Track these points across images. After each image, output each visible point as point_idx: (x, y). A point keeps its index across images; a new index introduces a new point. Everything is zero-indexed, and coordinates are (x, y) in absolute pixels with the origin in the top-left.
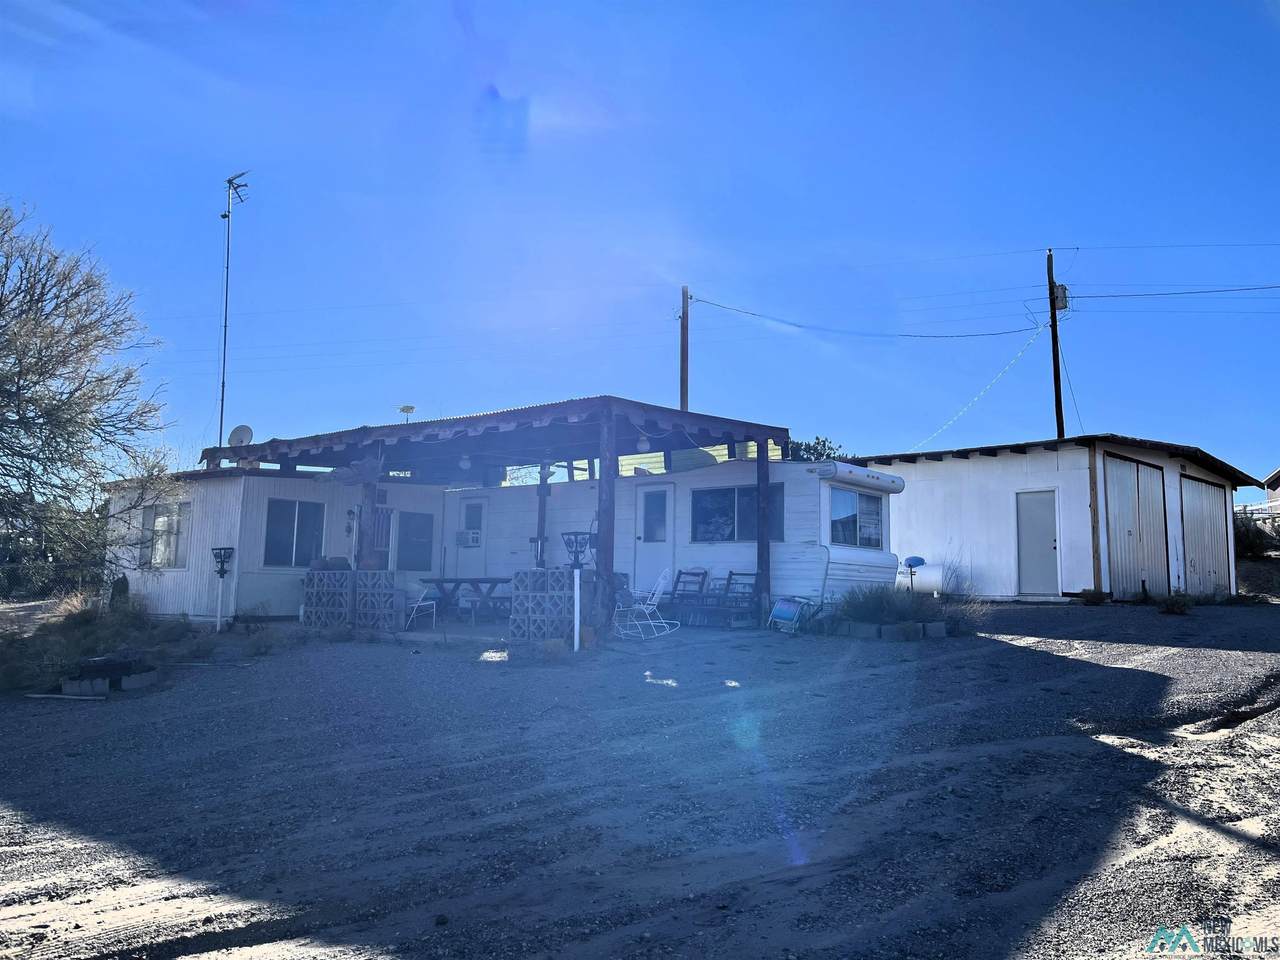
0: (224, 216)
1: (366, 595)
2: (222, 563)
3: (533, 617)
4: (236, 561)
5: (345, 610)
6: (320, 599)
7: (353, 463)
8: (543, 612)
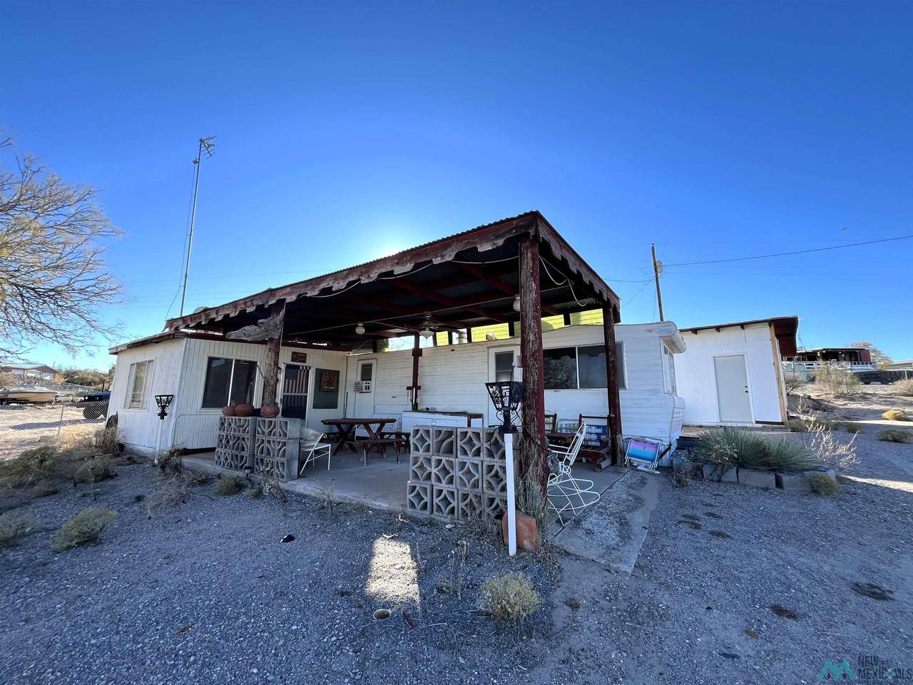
0: (195, 162)
1: (263, 441)
2: (163, 407)
3: (437, 486)
4: (175, 407)
5: (246, 454)
6: (228, 442)
7: (260, 321)
8: (451, 481)
